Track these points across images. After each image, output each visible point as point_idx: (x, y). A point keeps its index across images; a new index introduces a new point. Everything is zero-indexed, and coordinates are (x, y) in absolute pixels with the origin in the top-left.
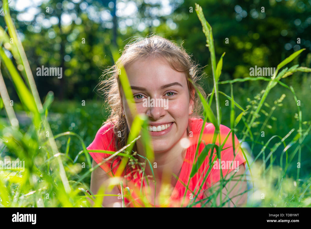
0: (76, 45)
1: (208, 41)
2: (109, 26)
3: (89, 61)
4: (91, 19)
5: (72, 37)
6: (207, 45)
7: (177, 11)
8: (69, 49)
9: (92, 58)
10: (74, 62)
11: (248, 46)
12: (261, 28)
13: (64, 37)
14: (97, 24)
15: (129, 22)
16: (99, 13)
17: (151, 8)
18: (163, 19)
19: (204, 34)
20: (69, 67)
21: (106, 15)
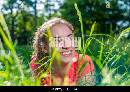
0: (19, 21)
1: (80, 19)
2: (33, 13)
3: (24, 28)
4: (25, 10)
5: (17, 18)
6: (79, 20)
7: (62, 7)
8: (16, 23)
9: (25, 27)
10: (18, 29)
11: (91, 22)
12: (96, 15)
13: (14, 18)
14: (28, 13)
15: (41, 12)
16: (28, 8)
17: (50, 7)
18: (55, 11)
19: (78, 16)
20: (16, 31)
21: (31, 9)
